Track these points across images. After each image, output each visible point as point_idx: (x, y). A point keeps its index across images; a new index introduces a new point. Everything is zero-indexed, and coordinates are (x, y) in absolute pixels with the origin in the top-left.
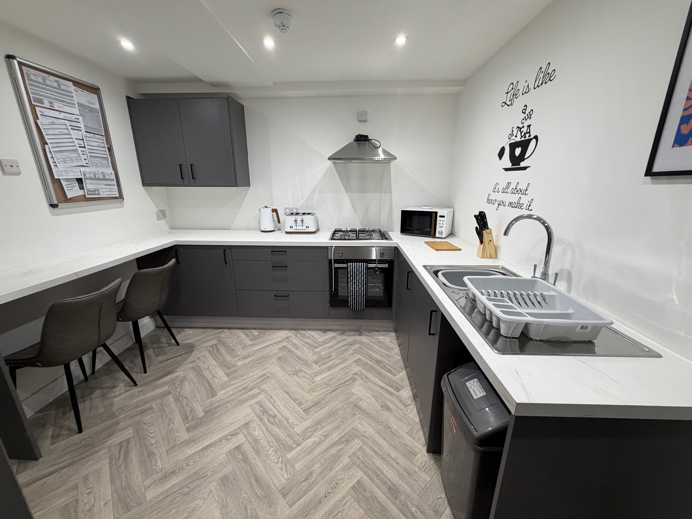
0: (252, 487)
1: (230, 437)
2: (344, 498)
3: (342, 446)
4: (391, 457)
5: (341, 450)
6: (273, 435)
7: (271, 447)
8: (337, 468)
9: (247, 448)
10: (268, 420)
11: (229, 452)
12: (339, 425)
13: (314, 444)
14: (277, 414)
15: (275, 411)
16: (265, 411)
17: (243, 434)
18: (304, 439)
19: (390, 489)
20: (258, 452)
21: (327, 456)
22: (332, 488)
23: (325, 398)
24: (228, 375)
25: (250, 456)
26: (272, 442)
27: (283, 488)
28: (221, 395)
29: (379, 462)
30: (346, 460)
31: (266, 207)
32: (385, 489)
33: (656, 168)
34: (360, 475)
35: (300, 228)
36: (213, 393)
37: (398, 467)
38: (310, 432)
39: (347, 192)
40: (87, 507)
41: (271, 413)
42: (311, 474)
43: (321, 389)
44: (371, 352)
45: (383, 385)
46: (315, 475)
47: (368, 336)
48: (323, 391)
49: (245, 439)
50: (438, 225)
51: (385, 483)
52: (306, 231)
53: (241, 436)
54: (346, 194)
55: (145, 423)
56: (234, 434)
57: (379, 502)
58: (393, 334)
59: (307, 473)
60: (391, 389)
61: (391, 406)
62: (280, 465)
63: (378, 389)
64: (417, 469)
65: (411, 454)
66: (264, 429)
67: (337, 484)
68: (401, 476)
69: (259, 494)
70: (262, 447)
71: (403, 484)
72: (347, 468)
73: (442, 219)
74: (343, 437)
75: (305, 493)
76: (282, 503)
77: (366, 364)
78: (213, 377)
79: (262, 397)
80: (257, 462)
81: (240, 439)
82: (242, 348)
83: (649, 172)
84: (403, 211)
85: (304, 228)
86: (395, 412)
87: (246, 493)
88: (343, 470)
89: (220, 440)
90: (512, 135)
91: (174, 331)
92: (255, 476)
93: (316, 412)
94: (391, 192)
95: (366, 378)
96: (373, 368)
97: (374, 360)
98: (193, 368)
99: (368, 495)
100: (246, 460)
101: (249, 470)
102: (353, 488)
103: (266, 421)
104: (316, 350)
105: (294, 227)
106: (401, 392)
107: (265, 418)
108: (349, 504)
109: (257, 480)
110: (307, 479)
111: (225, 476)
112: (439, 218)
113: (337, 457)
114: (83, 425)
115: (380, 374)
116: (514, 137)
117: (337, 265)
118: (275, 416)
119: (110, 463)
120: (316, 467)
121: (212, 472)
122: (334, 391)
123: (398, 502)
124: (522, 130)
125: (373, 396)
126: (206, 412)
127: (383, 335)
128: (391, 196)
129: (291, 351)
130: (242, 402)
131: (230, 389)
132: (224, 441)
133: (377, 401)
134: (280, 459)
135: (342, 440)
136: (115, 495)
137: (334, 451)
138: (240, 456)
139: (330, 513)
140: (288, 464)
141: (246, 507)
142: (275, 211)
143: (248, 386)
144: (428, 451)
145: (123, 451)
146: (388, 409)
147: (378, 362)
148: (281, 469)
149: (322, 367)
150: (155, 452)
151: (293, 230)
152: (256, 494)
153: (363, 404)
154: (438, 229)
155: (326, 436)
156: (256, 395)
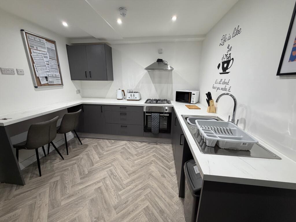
0: (103, 204)
1: (97, 183)
2: (140, 212)
3: (142, 191)
4: (163, 198)
5: (141, 192)
6: (114, 184)
7: (113, 188)
8: (139, 200)
9: (103, 188)
10: (113, 177)
11: (96, 189)
12: (142, 182)
13: (130, 189)
14: (117, 175)
15: (116, 173)
16: (112, 174)
17: (102, 182)
18: (127, 187)
19: (160, 211)
20: (107, 190)
21: (135, 194)
22: (135, 208)
23: (138, 170)
24: (99, 158)
25: (104, 192)
26: (114, 187)
27: (115, 206)
28: (96, 165)
29: (157, 199)
30: (143, 197)
31: (119, 89)
32: (158, 211)
33: (282, 72)
34: (148, 203)
35: (133, 98)
36: (92, 164)
37: (165, 202)
38: (130, 184)
39: (153, 83)
40: (39, 206)
41: (115, 174)
42: (127, 201)
43: (136, 166)
44: (160, 152)
45: (163, 166)
46: (129, 202)
47: (160, 145)
48: (137, 167)
49: (102, 184)
50: (192, 98)
51: (158, 208)
52: (135, 99)
53: (101, 183)
54: (153, 84)
55: (65, 175)
56: (99, 182)
57: (155, 216)
58: (171, 145)
59: (126, 200)
60: (166, 168)
61: (166, 175)
62: (115, 196)
63: (161, 168)
64: (173, 203)
65: (172, 197)
66: (111, 181)
67: (138, 206)
68: (166, 206)
69: (105, 207)
70: (109, 188)
71: (166, 209)
72: (143, 200)
73: (194, 95)
74: (143, 187)
75: (124, 209)
76: (114, 212)
77: (158, 157)
78: (94, 158)
79: (112, 168)
80: (106, 195)
81: (101, 184)
82: (107, 147)
83: (279, 74)
84: (177, 92)
85: (135, 98)
86: (167, 178)
87: (100, 206)
88: (141, 201)
89: (93, 184)
90: (223, 58)
91: (81, 139)
92: (105, 200)
93: (133, 176)
94: (172, 84)
95: (157, 163)
96: (160, 159)
97: (161, 155)
98: (86, 154)
99: (150, 212)
100: (102, 193)
101: (103, 197)
102: (144, 209)
103: (112, 178)
104: (137, 150)
105: (131, 98)
106: (171, 170)
107: (112, 177)
108: (141, 215)
109: (105, 202)
110: (126, 203)
111: (93, 199)
112: (192, 95)
113: (140, 195)
114: (42, 173)
115: (163, 162)
116: (224, 59)
117: (147, 114)
118: (116, 176)
119: (50, 189)
120: (130, 199)
121: (88, 196)
122: (142, 167)
123: (163, 217)
124: (227, 56)
125: (158, 171)
126: (89, 172)
127: (166, 145)
128: (172, 85)
129: (126, 150)
130: (103, 169)
131: (99, 163)
132: (94, 184)
133: (160, 173)
134: (116, 194)
135: (143, 188)
136: (50, 202)
137: (138, 192)
138: (100, 191)
139: (133, 218)
140: (119, 196)
141: (99, 212)
142: (123, 91)
143: (107, 163)
144: (179, 196)
145: (55, 185)
146: (164, 176)
147: (163, 156)
148: (116, 198)
149: (139, 157)
150: (67, 186)
151: (130, 99)
152: (104, 207)
153: (154, 174)
154: (192, 100)
155: (136, 186)
156: (109, 167)
